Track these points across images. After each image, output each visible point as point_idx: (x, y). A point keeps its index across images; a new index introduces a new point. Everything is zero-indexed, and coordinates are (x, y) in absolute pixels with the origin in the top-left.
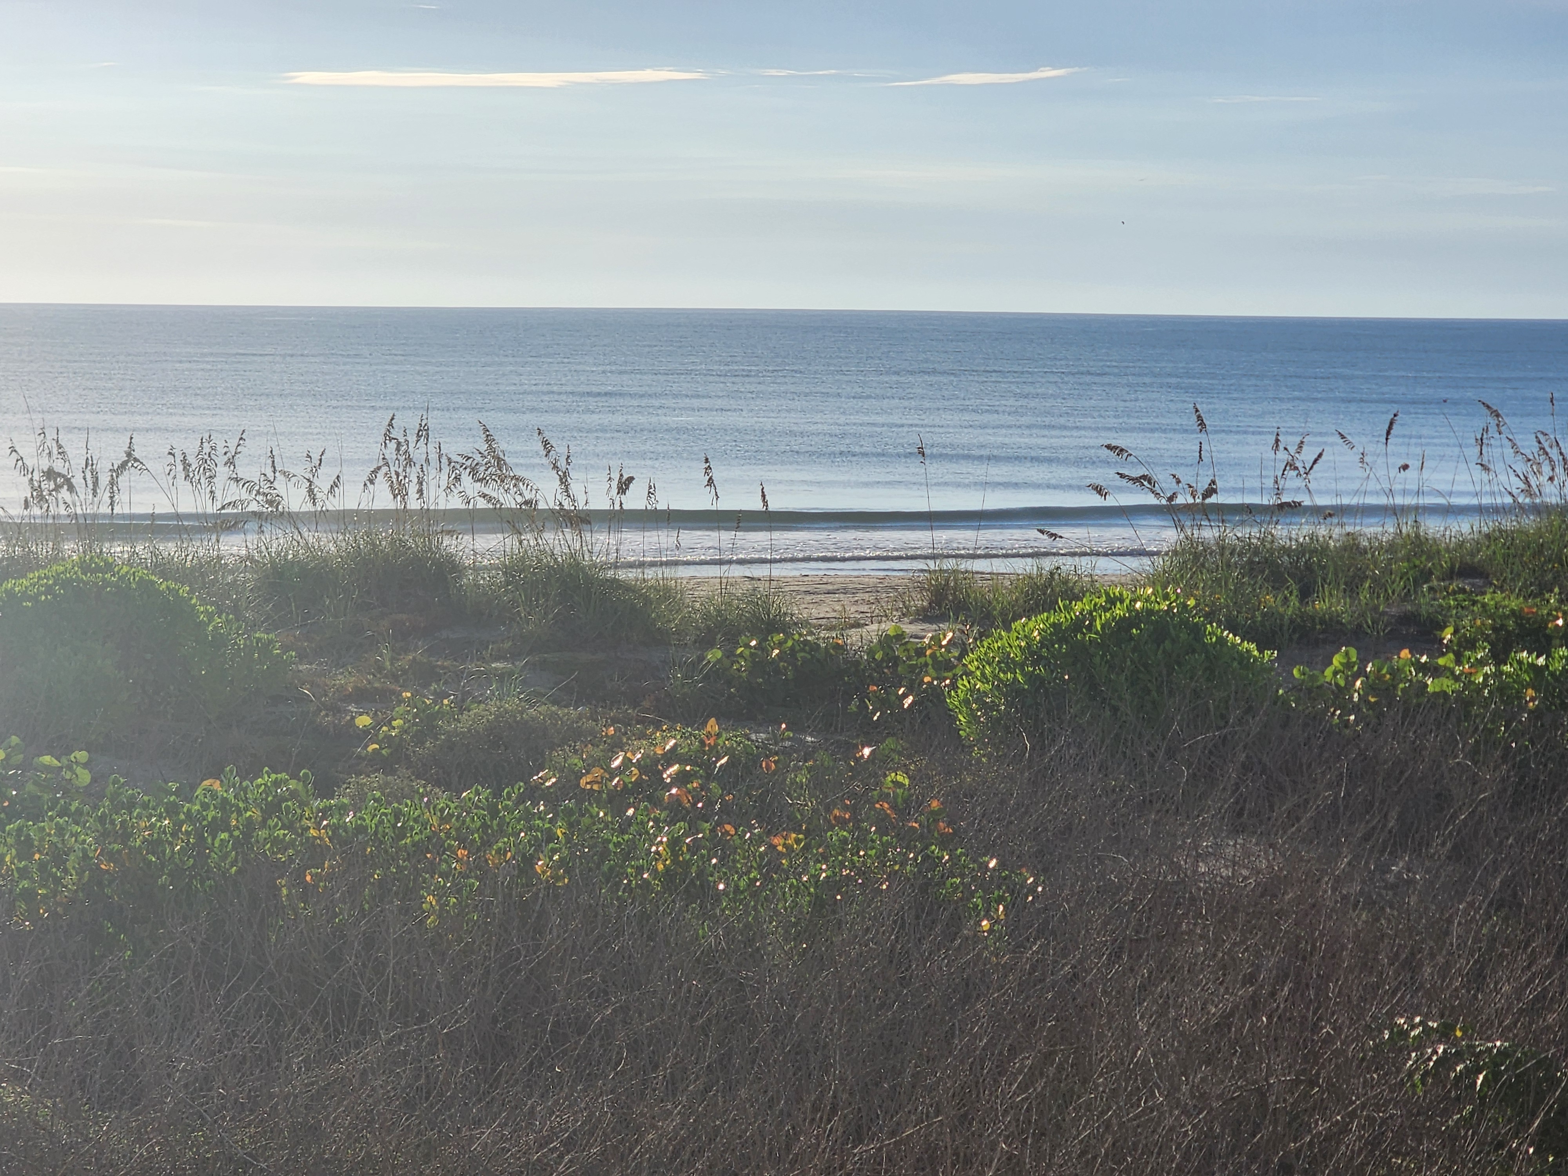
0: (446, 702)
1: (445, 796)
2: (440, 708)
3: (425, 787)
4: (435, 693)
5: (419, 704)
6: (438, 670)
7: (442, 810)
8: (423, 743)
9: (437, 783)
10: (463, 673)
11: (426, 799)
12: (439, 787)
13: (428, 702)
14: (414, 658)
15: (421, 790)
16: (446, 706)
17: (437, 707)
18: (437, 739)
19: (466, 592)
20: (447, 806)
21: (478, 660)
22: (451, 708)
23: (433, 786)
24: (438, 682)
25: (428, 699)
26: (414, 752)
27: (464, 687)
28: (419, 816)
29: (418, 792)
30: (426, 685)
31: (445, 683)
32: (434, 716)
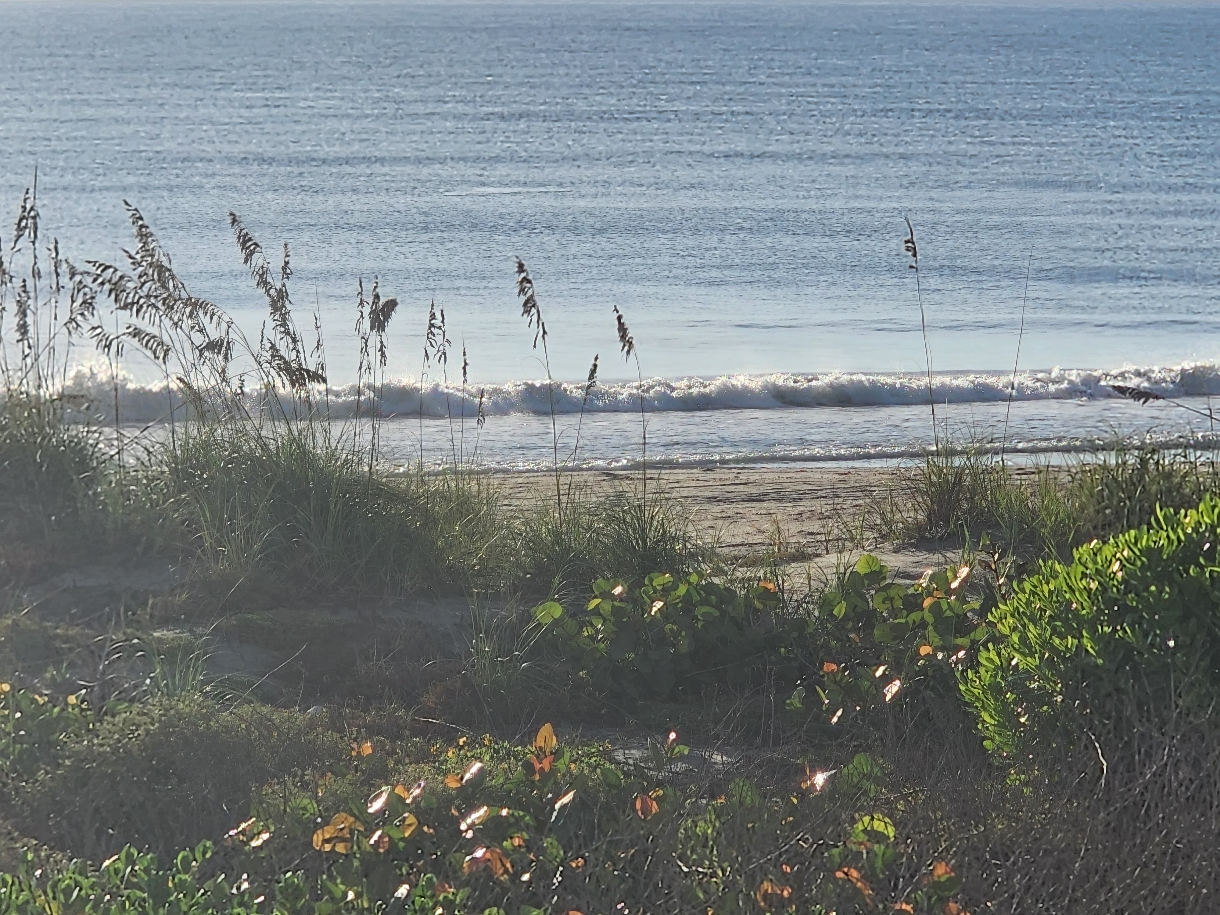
0: (72, 699)
1: (72, 867)
2: (63, 710)
3: (36, 850)
4: (53, 684)
5: (24, 705)
6: (58, 644)
7: (68, 892)
8: (34, 773)
9: (59, 844)
10: (102, 648)
11: (39, 872)
12: (63, 850)
13: (41, 701)
14: (15, 623)
15: (30, 856)
16: (74, 706)
17: (56, 710)
18: (58, 766)
19: (105, 505)
20: (77, 884)
21: (128, 626)
22: (82, 710)
23: (51, 848)
24: (57, 665)
25: (41, 695)
26: (17, 789)
27: (103, 673)
28: (27, 902)
29: (24, 860)
30: (39, 671)
31: (72, 665)
32: (51, 726)
